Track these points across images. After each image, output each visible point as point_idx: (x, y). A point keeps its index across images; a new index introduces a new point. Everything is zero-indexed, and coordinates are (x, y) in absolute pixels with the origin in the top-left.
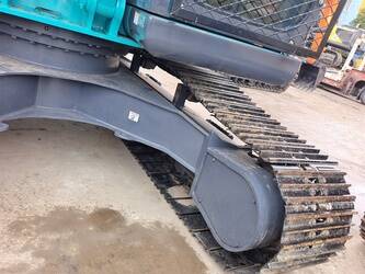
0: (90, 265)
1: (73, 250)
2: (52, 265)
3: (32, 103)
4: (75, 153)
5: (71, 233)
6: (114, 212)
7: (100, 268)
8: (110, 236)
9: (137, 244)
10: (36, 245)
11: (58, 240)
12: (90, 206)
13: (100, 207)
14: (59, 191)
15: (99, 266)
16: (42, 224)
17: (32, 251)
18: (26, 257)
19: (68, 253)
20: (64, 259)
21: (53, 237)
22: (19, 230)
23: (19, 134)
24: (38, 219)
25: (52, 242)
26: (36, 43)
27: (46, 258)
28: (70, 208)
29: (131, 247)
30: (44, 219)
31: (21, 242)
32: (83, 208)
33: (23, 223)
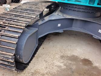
0: (77, 73)
1: (74, 67)
2: (67, 69)
3: (71, 27)
4: (82, 42)
5: (75, 63)
6: (90, 61)
7: (80, 75)
8: (86, 67)
9: (95, 73)
10: (65, 63)
11: (71, 63)
12: (82, 57)
13: (85, 58)
14: (75, 51)
15: (80, 74)
16: (68, 58)
17: (64, 64)
18: (62, 65)
19: (72, 68)
20: (71, 69)
21: (70, 62)
22: (62, 58)
23: (70, 35)
24: (67, 57)
25: (69, 63)
26: (74, 10)
27: (66, 67)
28: (77, 56)
29: (92, 73)
30: (69, 57)
31: (62, 61)
32: (80, 57)
33: (64, 56)
